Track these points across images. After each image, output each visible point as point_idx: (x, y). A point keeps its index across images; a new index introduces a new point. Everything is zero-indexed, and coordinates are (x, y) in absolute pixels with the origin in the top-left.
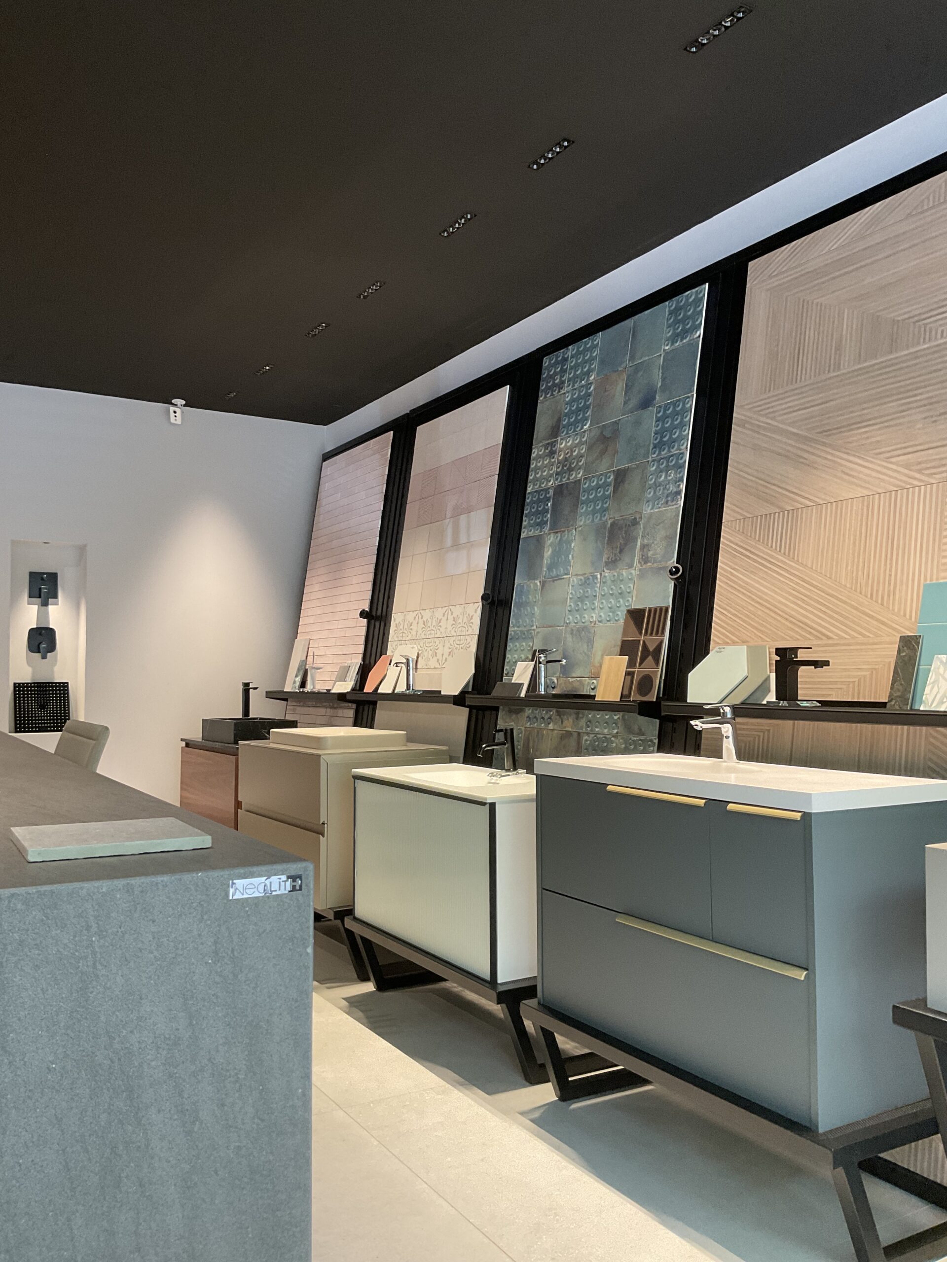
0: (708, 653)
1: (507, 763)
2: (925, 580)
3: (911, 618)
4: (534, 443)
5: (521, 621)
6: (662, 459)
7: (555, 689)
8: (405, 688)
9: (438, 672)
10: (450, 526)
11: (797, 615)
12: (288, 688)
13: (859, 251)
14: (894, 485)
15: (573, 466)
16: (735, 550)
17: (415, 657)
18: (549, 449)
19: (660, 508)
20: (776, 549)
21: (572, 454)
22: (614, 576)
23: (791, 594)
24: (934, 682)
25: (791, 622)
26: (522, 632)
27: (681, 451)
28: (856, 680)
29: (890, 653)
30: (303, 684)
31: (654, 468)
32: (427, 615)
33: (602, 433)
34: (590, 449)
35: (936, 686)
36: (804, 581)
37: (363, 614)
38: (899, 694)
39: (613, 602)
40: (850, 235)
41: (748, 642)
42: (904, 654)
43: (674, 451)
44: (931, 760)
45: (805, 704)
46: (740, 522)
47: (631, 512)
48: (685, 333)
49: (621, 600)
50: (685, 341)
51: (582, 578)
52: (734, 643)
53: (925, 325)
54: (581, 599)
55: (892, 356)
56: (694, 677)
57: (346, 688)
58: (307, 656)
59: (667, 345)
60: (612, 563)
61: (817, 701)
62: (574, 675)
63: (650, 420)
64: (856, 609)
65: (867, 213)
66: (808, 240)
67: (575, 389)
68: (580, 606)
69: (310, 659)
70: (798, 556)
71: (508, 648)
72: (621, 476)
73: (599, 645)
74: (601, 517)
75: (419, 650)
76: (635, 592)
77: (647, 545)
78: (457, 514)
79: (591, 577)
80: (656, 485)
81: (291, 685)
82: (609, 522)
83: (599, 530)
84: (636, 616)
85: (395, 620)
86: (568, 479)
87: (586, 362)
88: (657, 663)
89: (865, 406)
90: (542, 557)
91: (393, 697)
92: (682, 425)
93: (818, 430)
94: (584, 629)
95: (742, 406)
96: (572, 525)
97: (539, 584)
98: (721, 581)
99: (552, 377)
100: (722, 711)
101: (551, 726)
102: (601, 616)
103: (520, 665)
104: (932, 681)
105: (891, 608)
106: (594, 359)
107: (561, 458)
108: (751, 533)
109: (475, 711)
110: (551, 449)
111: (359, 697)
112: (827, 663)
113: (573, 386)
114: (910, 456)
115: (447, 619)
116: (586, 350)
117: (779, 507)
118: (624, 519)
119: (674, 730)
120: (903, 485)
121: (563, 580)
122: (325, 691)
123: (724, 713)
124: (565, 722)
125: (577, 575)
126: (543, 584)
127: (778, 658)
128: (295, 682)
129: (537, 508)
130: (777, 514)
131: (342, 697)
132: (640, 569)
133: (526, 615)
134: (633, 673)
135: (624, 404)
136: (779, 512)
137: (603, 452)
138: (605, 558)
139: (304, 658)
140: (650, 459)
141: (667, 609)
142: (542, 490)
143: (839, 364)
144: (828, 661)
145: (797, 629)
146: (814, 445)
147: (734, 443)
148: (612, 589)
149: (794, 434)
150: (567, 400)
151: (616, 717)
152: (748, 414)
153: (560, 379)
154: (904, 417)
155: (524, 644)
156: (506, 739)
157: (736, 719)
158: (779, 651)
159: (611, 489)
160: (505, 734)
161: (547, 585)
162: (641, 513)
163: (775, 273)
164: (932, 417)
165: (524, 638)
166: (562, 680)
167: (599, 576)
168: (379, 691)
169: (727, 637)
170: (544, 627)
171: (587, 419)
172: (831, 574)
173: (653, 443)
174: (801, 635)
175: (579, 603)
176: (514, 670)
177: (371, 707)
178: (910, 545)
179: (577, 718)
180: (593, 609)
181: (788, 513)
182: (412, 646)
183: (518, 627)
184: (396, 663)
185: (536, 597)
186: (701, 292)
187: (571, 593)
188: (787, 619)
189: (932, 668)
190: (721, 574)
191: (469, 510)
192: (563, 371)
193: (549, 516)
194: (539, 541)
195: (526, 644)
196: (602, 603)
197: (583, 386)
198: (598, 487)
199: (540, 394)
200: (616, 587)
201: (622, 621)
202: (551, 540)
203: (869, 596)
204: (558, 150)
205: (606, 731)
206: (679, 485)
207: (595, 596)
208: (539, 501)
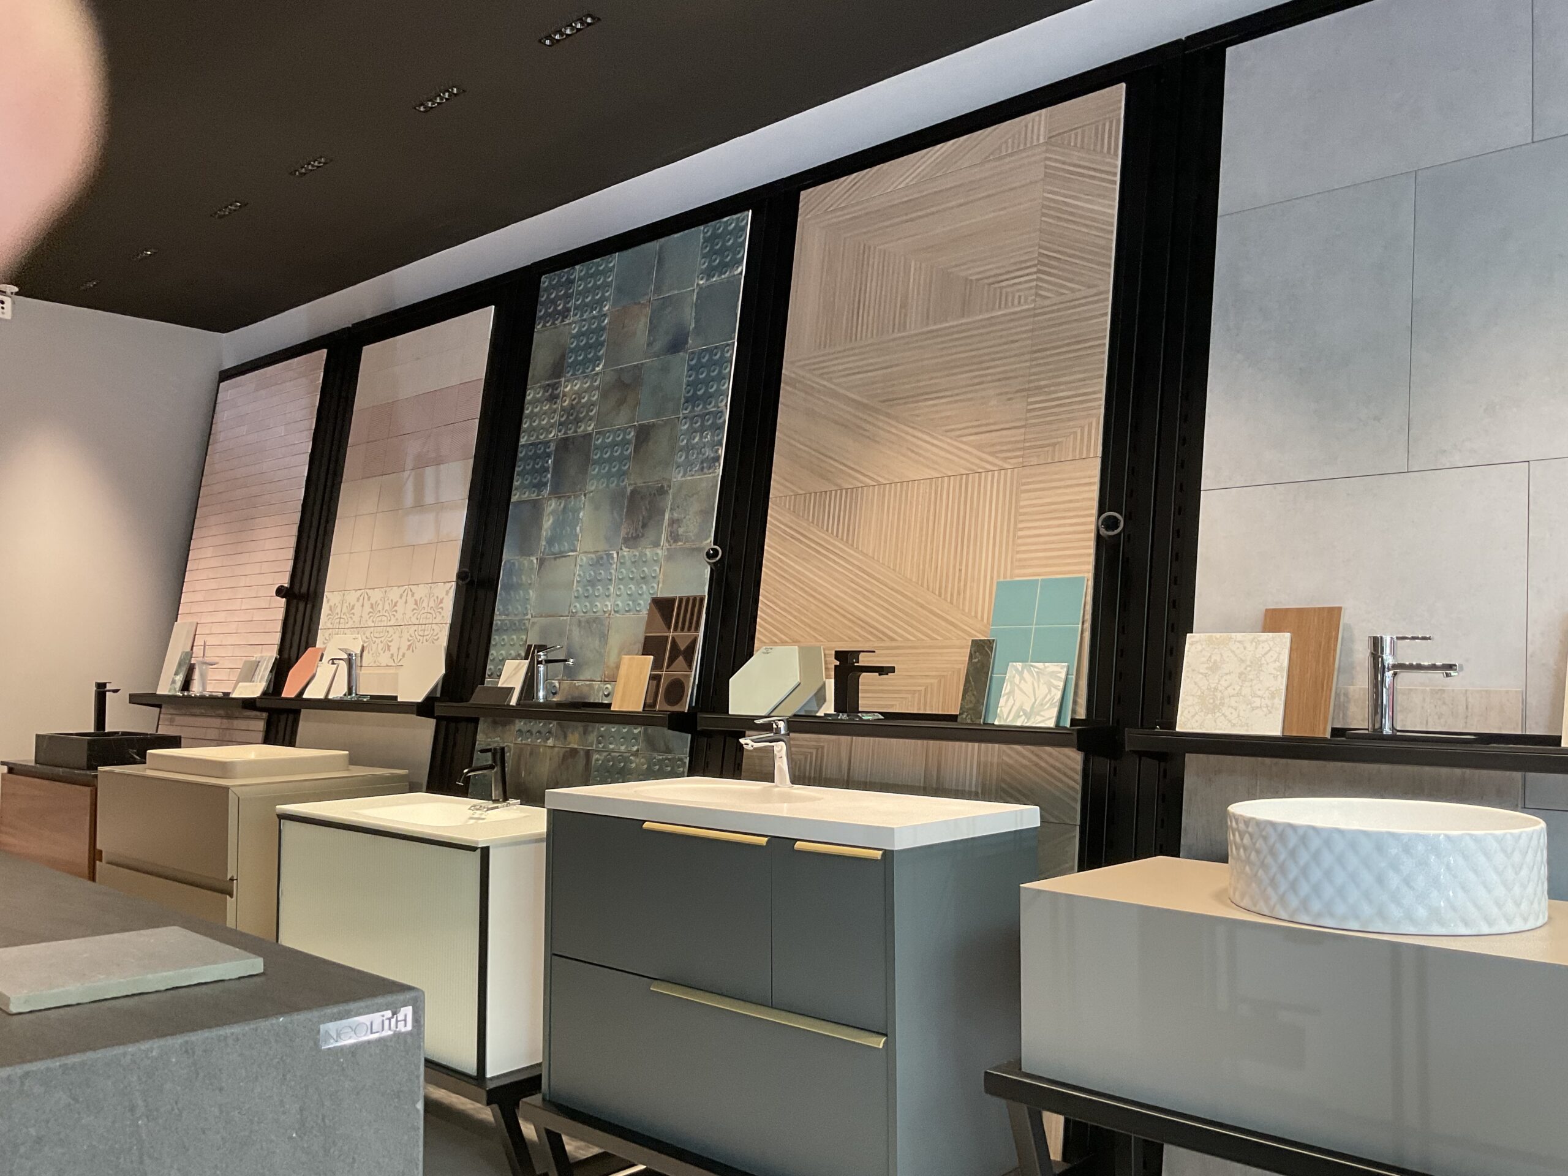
0: (751, 655)
1: (495, 793)
2: (999, 576)
3: (982, 619)
4: (529, 382)
5: (510, 607)
6: (696, 416)
7: (556, 696)
8: (345, 690)
9: (392, 671)
10: (411, 479)
11: (856, 612)
12: (163, 690)
13: (929, 194)
14: (965, 469)
15: (582, 416)
16: (785, 532)
17: (359, 652)
18: (550, 391)
19: (693, 475)
20: (832, 533)
21: (579, 402)
22: (635, 556)
23: (849, 587)
24: (1009, 694)
25: (850, 620)
26: (513, 623)
27: (719, 409)
28: (922, 688)
29: (960, 659)
30: (186, 685)
31: (686, 427)
32: (376, 595)
33: (620, 378)
34: (604, 395)
35: (1011, 697)
36: (864, 571)
37: (280, 592)
38: (971, 706)
39: (633, 587)
40: (919, 174)
41: (799, 642)
42: (976, 660)
43: (711, 408)
44: (1004, 781)
45: (866, 717)
46: (790, 498)
47: (657, 479)
48: (724, 267)
49: (644, 587)
50: (723, 276)
51: (593, 556)
52: (784, 643)
53: (1001, 288)
54: (592, 583)
55: (964, 321)
56: (736, 682)
57: (253, 693)
58: (193, 646)
59: (702, 279)
60: (631, 540)
61: (880, 713)
62: (582, 678)
63: (680, 368)
64: (922, 606)
65: (938, 151)
66: (871, 174)
67: (585, 320)
68: (591, 591)
69: (198, 651)
70: (858, 542)
71: (493, 642)
72: (644, 434)
73: (615, 641)
74: (618, 482)
75: (364, 642)
76: (661, 576)
77: (678, 520)
78: (421, 463)
79: (605, 557)
80: (689, 448)
81: (168, 684)
82: (629, 490)
83: (615, 498)
84: (663, 606)
85: (328, 601)
86: (575, 431)
87: (599, 287)
88: (690, 666)
89: (935, 375)
90: (540, 528)
91: (326, 704)
92: (721, 378)
93: (880, 399)
94: (596, 620)
95: (792, 363)
96: (580, 490)
97: (535, 561)
98: (767, 567)
99: (553, 302)
100: (774, 726)
101: (550, 742)
102: (618, 605)
103: (510, 666)
104: (1007, 691)
105: (961, 607)
106: (609, 285)
107: (565, 404)
108: (804, 514)
109: (444, 723)
110: (552, 392)
111: (273, 704)
112: (892, 670)
113: (582, 315)
114: (983, 436)
115: (406, 602)
116: (599, 273)
117: (836, 485)
118: (648, 487)
119: (709, 746)
120: (975, 468)
121: (568, 558)
122: (220, 695)
123: (778, 730)
124: (570, 737)
125: (586, 552)
126: (542, 562)
127: (838, 663)
128: (174, 682)
129: (533, 466)
130: (833, 492)
131: (248, 704)
132: (668, 549)
133: (517, 601)
134: (660, 676)
135: (648, 345)
136: (836, 491)
137: (621, 402)
138: (623, 533)
139: (188, 649)
140: (681, 415)
141: (702, 600)
142: (540, 443)
143: (905, 322)
144: (894, 667)
145: (857, 629)
146: (874, 414)
147: (782, 404)
148: (632, 572)
149: (854, 400)
150: (574, 332)
151: (636, 731)
152: (801, 373)
153: (564, 306)
154: (976, 391)
155: (514, 637)
156: (494, 760)
157: (791, 734)
158: (839, 655)
159: (631, 448)
160: (494, 755)
161: (547, 563)
162: (670, 481)
163: (831, 209)
164: (1007, 393)
165: (513, 630)
166: (566, 684)
167: (615, 555)
168: (305, 696)
169: (775, 635)
170: (541, 616)
171: (599, 359)
172: (895, 565)
173: (685, 397)
174: (860, 636)
175: (589, 588)
176: (501, 671)
177: (291, 717)
178: (982, 538)
179: (585, 733)
180: (608, 596)
181: (847, 493)
182: (354, 636)
183: (507, 615)
184: (333, 659)
185: (531, 579)
186: (743, 220)
187: (579, 575)
188: (844, 616)
189: (1007, 678)
190: (769, 560)
191: (438, 461)
192: (568, 297)
193: (549, 476)
194: (536, 507)
195: (518, 638)
196: (620, 589)
197: (594, 317)
198: (614, 444)
199: (537, 322)
200: (637, 570)
201: (645, 613)
202: (552, 505)
203: (937, 593)
204: (579, 26)
205: (623, 748)
206: (717, 451)
207: (610, 580)
208: (536, 456)
